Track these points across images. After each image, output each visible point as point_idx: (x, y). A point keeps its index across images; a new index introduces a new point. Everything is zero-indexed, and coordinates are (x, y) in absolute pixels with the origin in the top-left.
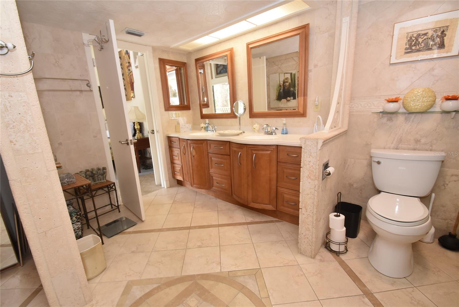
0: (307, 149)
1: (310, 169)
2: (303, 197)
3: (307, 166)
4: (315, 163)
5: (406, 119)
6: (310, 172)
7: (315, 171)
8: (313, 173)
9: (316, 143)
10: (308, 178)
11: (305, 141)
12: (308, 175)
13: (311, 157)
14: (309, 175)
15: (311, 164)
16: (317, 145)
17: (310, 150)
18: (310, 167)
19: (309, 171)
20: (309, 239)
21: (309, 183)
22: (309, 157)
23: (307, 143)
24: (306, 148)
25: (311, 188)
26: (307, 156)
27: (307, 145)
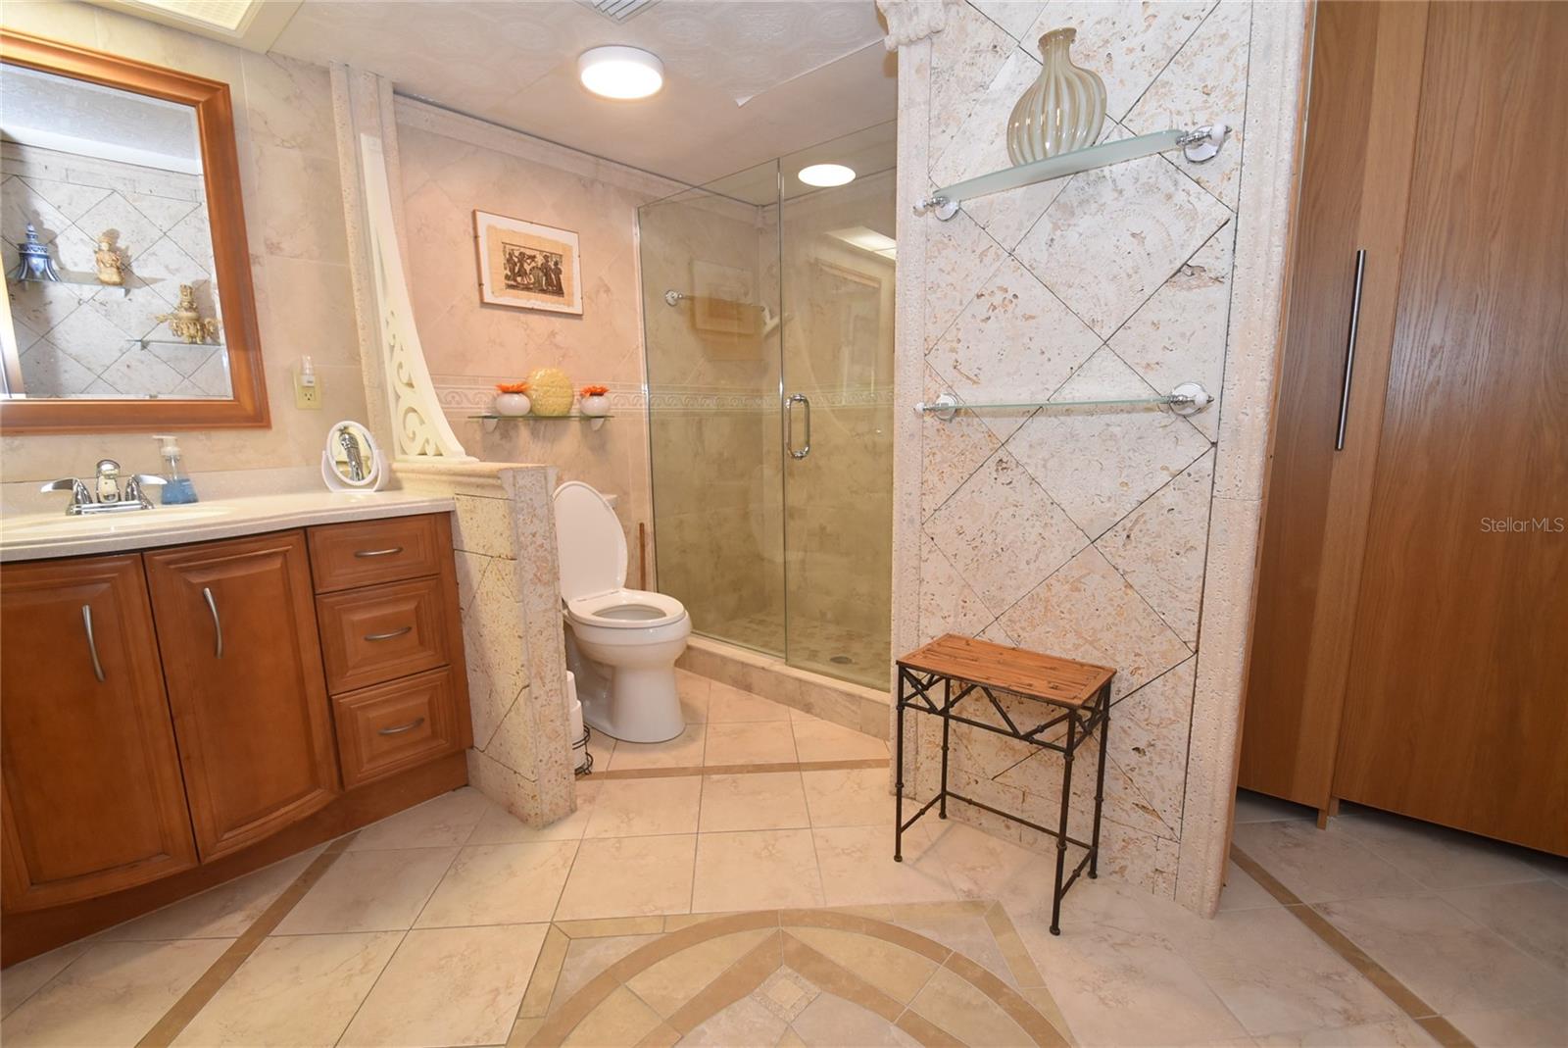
0: (523, 499)
1: (538, 554)
2: (530, 646)
3: (530, 549)
4: (548, 534)
5: (534, 434)
6: (538, 564)
7: (549, 558)
8: (545, 565)
9: (543, 479)
10: (536, 584)
11: (514, 477)
12: (535, 575)
13: (534, 520)
14: (539, 574)
15: (539, 540)
16: (546, 483)
17: (531, 499)
18: (537, 551)
19: (535, 562)
20: (559, 762)
21: (541, 596)
22: (532, 522)
23: (521, 482)
24: (520, 497)
25: (546, 611)
26: (524, 520)
27: (519, 488)
